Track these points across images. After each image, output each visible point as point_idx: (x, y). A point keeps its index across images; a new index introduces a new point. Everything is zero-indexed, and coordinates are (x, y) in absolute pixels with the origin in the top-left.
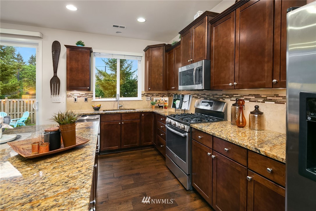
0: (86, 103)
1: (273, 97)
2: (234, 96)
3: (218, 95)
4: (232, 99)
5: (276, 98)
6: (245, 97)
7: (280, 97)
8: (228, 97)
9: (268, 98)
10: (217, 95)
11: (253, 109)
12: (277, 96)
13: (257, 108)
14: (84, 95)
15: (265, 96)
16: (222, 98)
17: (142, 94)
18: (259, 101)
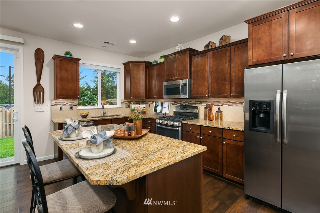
0: (71, 111)
1: (227, 102)
2: (204, 102)
3: (193, 102)
4: (202, 104)
5: (228, 103)
6: (211, 103)
7: (230, 102)
8: (200, 103)
9: (225, 103)
10: (191, 102)
11: (217, 110)
12: (229, 102)
13: (219, 109)
14: (69, 104)
15: (223, 102)
16: (195, 104)
17: (122, 102)
18: (219, 105)
